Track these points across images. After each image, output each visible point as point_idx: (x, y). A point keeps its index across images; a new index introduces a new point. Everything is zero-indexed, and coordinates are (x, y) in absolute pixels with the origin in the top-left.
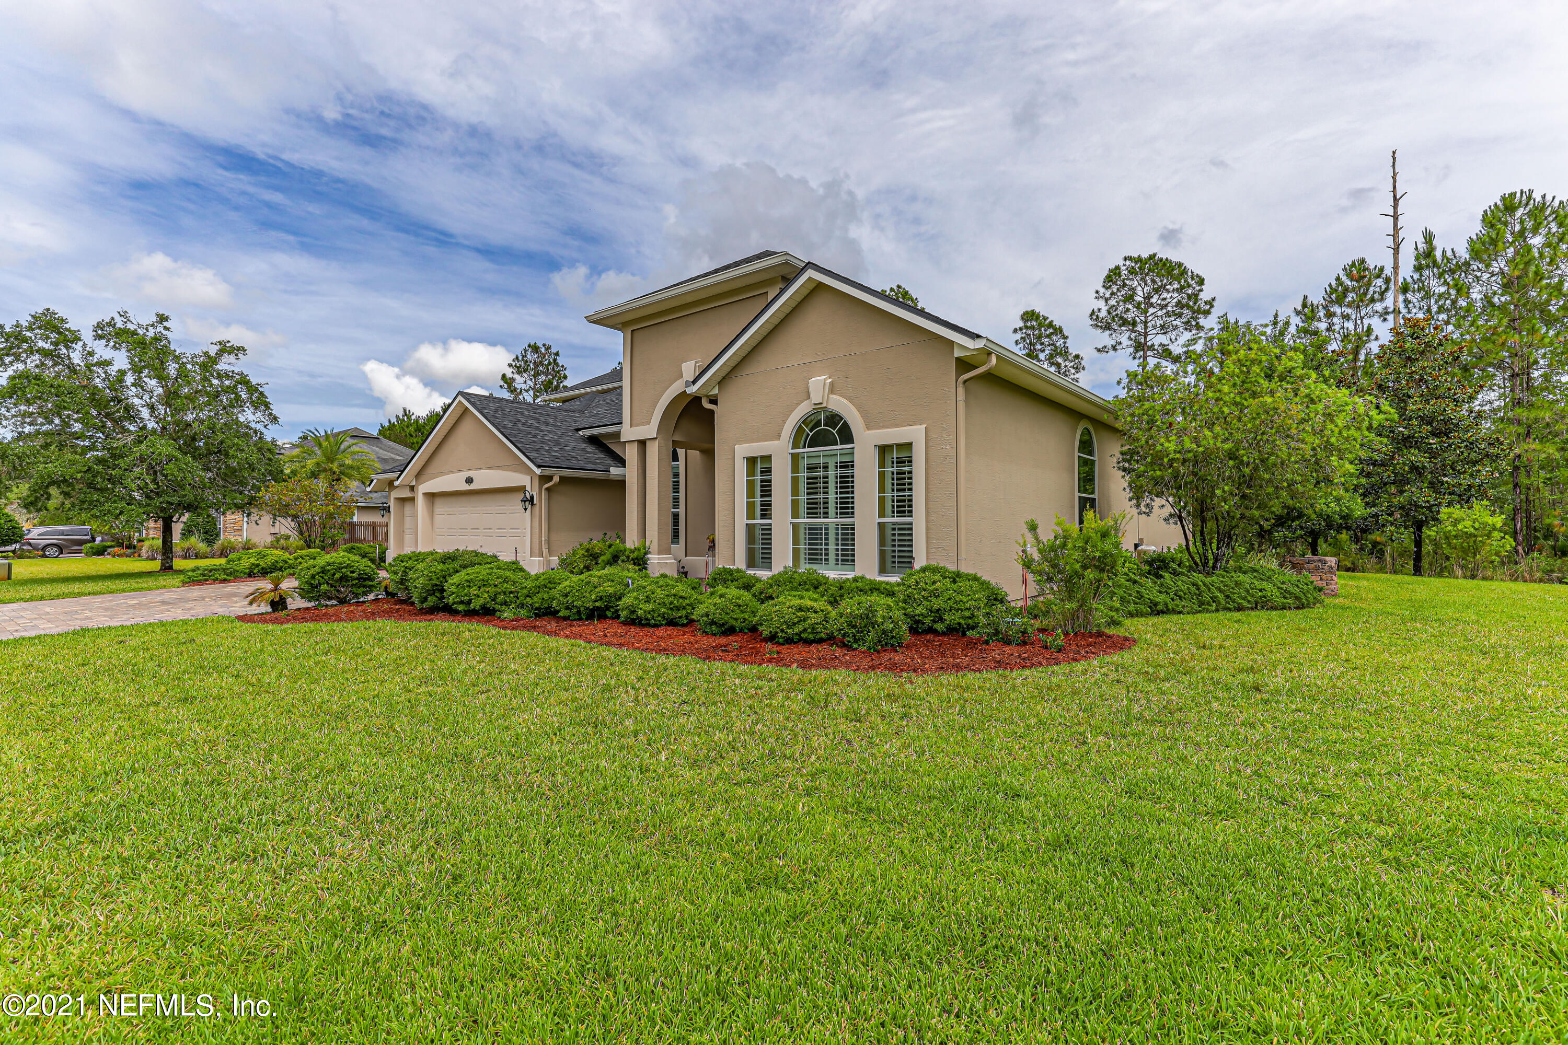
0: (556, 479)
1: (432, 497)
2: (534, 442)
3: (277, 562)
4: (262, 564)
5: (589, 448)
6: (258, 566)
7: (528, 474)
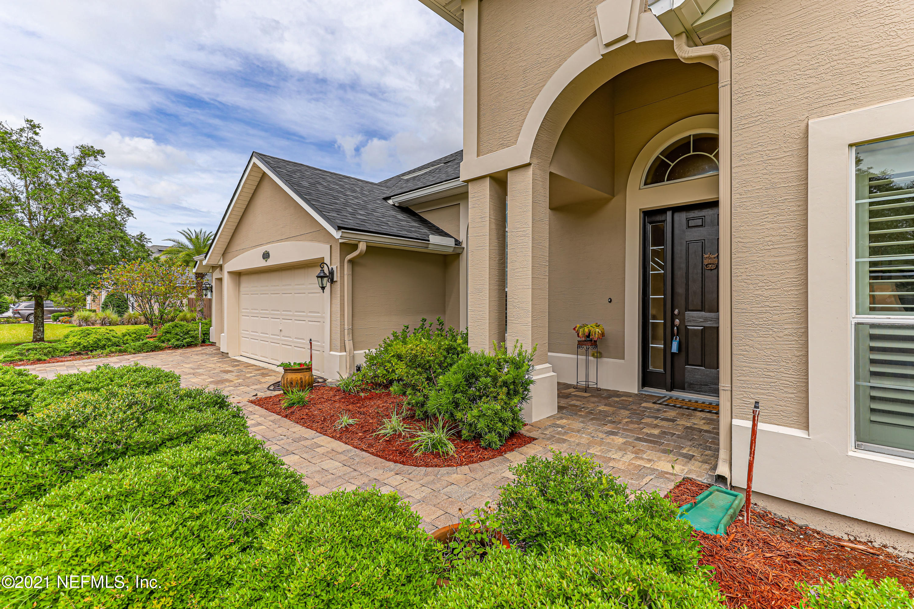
0: (362, 247)
1: (238, 275)
2: (336, 204)
3: (99, 340)
4: (84, 342)
5: (400, 216)
6: (79, 344)
7: (327, 243)
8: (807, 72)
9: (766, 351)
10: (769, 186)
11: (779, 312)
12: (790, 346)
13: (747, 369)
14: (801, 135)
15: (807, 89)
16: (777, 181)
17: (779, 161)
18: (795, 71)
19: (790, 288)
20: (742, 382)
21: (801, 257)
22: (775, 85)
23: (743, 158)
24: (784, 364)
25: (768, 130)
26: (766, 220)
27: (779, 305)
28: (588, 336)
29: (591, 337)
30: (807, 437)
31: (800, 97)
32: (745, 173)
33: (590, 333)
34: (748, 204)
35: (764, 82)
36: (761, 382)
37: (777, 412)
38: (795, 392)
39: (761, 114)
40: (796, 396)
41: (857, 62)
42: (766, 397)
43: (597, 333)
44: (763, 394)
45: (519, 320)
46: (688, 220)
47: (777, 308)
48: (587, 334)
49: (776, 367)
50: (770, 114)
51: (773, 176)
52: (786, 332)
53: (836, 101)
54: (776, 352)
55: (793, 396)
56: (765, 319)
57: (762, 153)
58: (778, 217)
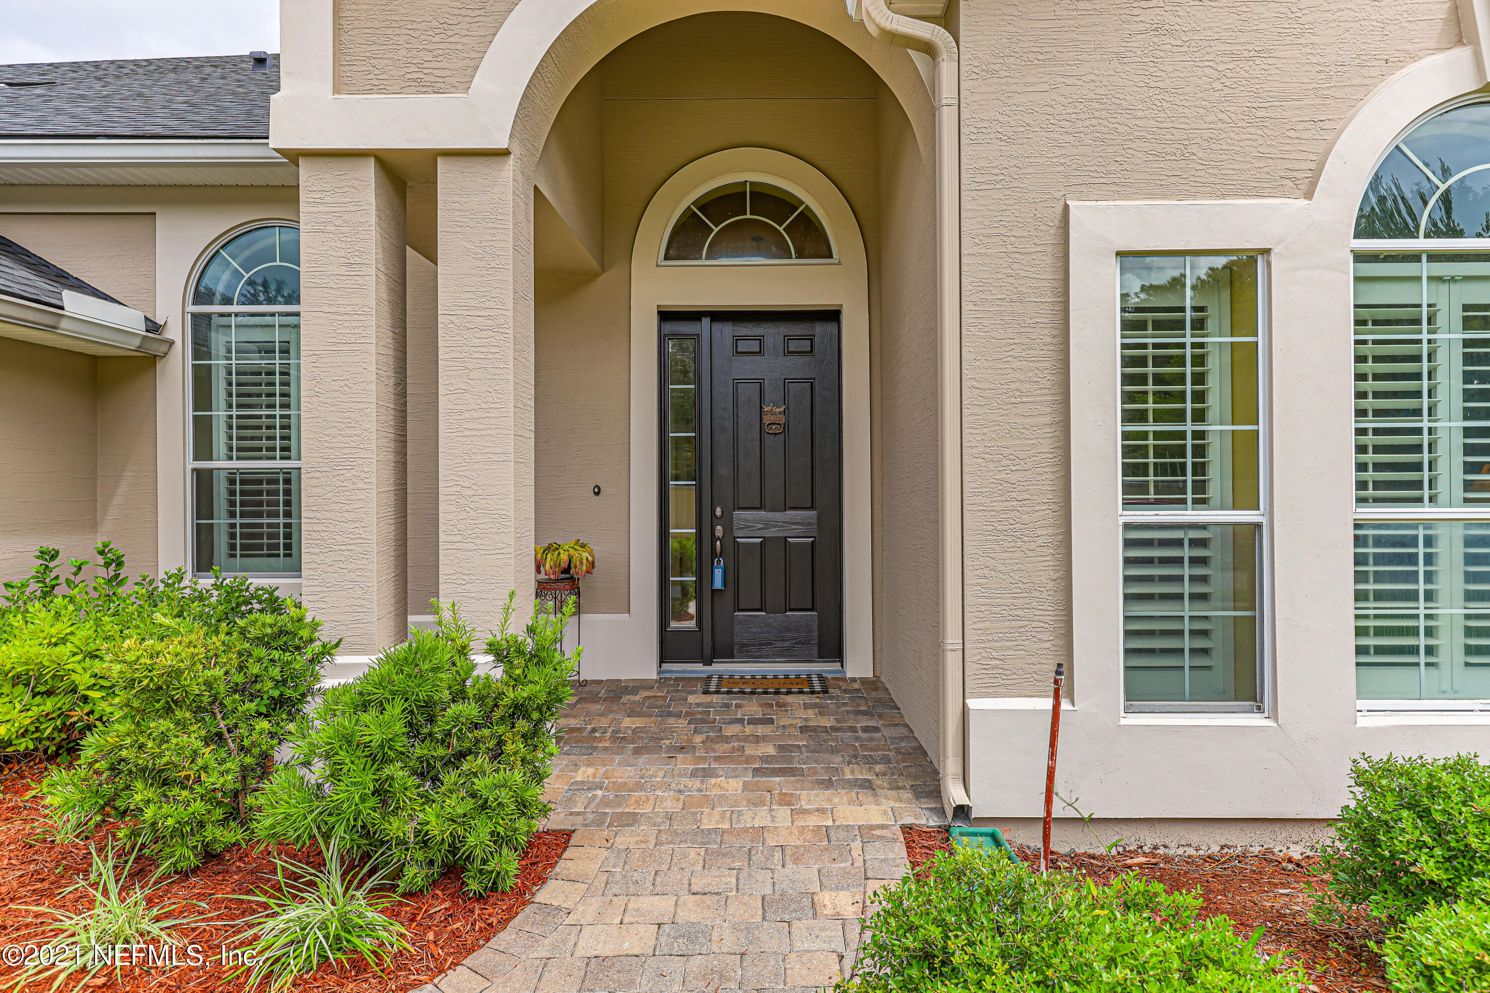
8: (1063, 123)
9: (1012, 574)
10: (1014, 297)
11: (1029, 509)
12: (1046, 564)
13: (987, 608)
14: (1056, 222)
15: (1064, 151)
16: (1026, 290)
17: (1029, 258)
18: (1048, 117)
19: (1043, 470)
20: (979, 632)
21: (1057, 419)
22: (1023, 129)
23: (976, 241)
24: (1037, 594)
25: (1012, 202)
26: (1011, 353)
27: (1030, 497)
28: (567, 570)
29: (572, 571)
30: (1072, 708)
31: (1055, 160)
32: (981, 268)
33: (570, 562)
34: (986, 322)
35: (1007, 118)
36: (1006, 628)
37: (1028, 676)
38: (1051, 638)
39: (1003, 172)
40: (1053, 645)
41: (1122, 129)
42: (1013, 653)
43: (585, 561)
44: (1009, 648)
45: (478, 541)
46: (737, 340)
47: (1028, 502)
48: (564, 565)
49: (1027, 601)
50: (1016, 177)
51: (1021, 282)
52: (1040, 541)
53: (1097, 181)
54: (1027, 575)
55: (1048, 645)
56: (1011, 521)
57: (1005, 239)
58: (1027, 352)
